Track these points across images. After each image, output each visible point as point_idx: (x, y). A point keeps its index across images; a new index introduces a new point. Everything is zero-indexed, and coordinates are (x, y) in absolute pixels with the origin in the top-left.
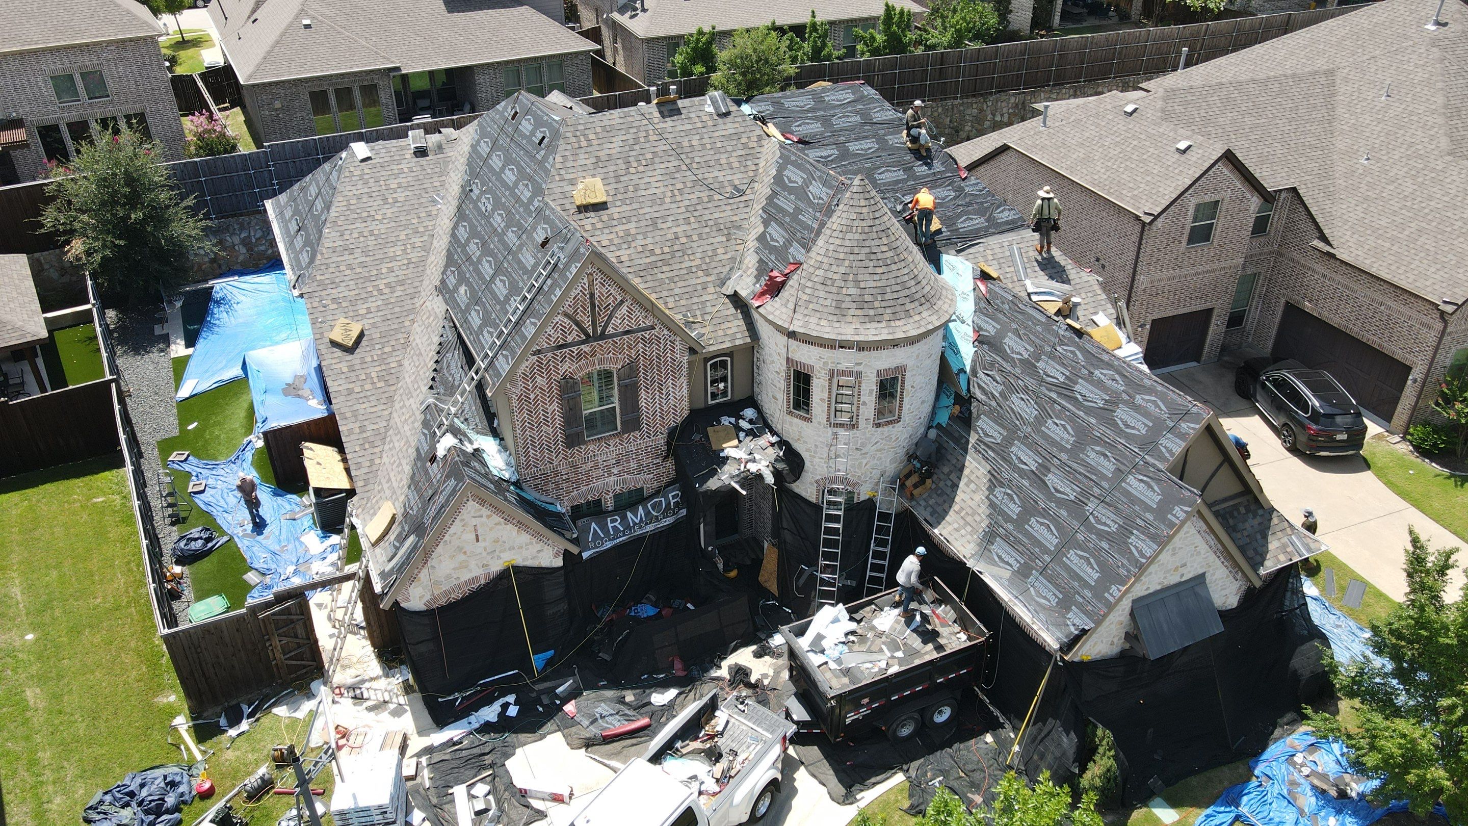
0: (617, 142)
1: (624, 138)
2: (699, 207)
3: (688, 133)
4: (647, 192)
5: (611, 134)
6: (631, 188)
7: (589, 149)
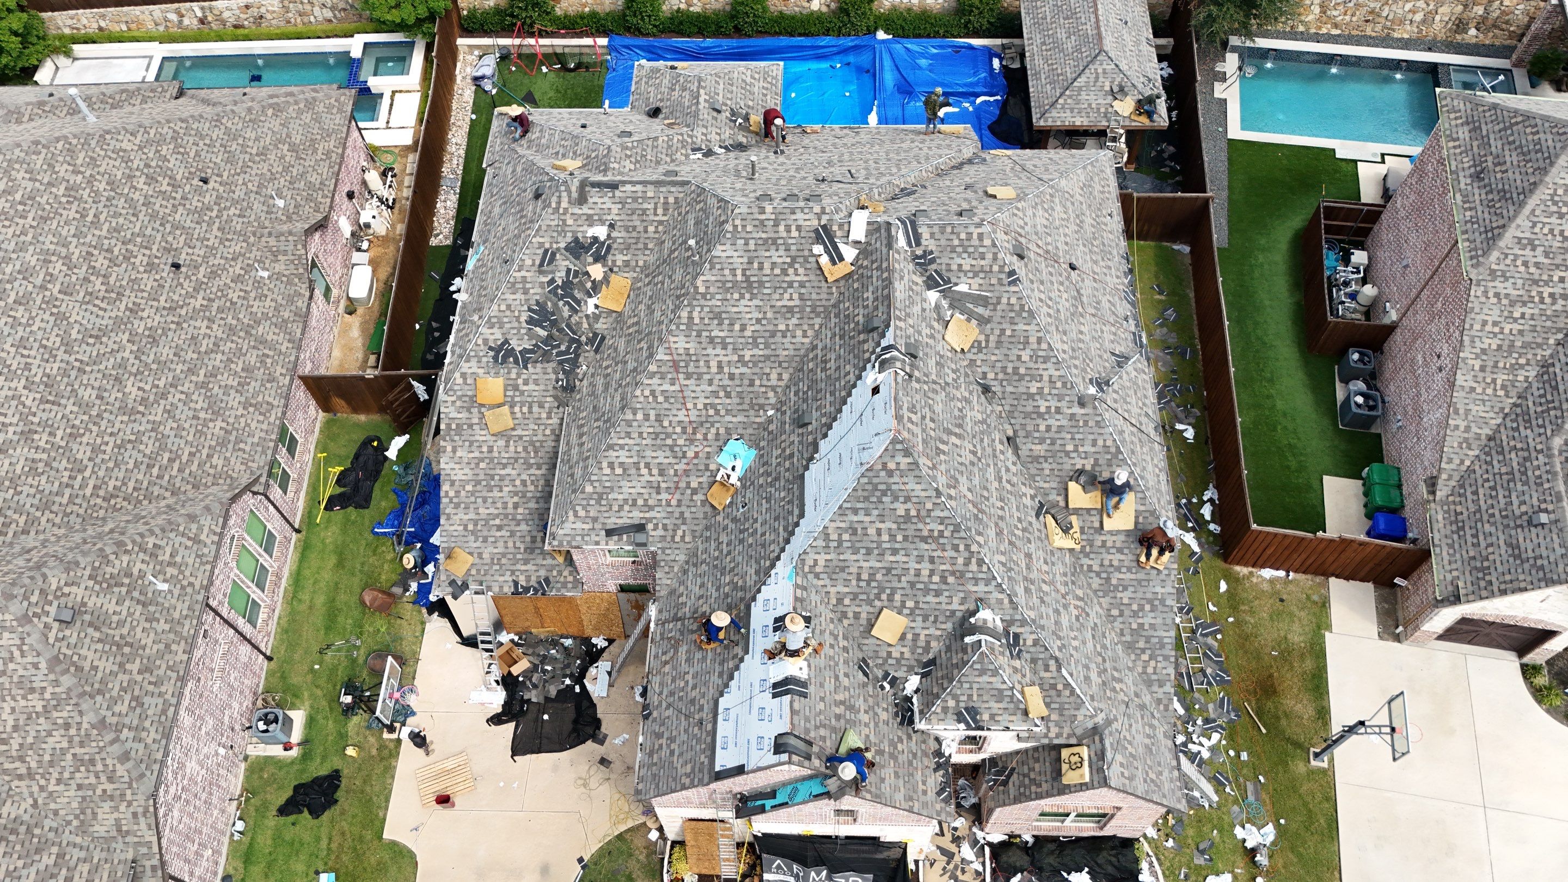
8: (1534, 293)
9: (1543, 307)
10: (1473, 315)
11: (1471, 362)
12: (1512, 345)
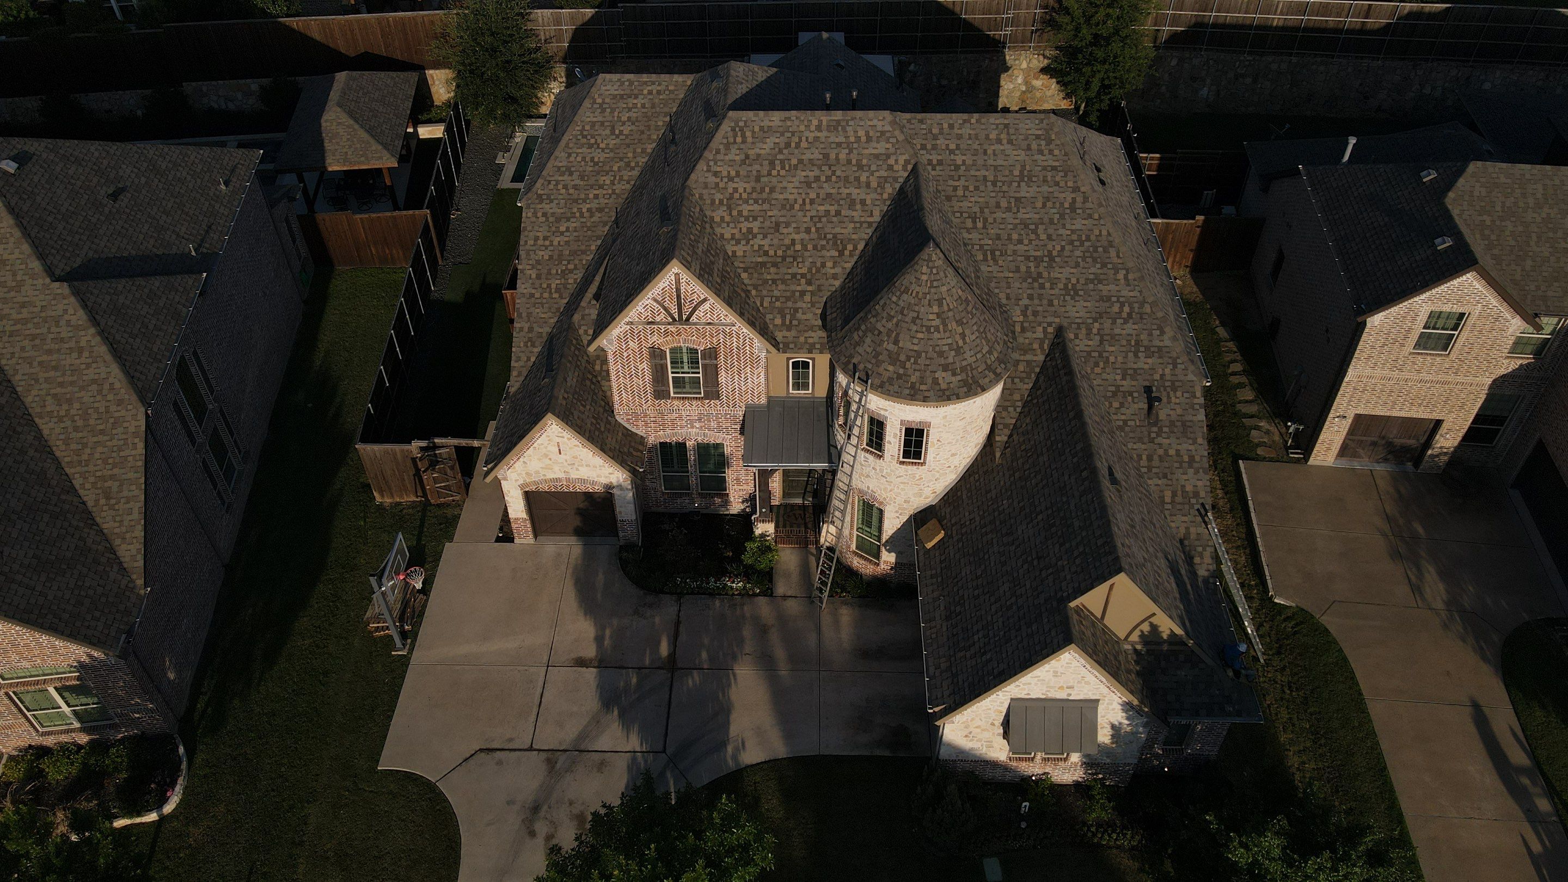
0: (770, 142)
1: (777, 140)
2: (824, 220)
3: (839, 145)
4: (781, 197)
5: (765, 135)
6: (767, 190)
7: (742, 146)
8: (575, 210)
9: (584, 220)
10: (526, 233)
11: (529, 272)
12: (560, 255)
